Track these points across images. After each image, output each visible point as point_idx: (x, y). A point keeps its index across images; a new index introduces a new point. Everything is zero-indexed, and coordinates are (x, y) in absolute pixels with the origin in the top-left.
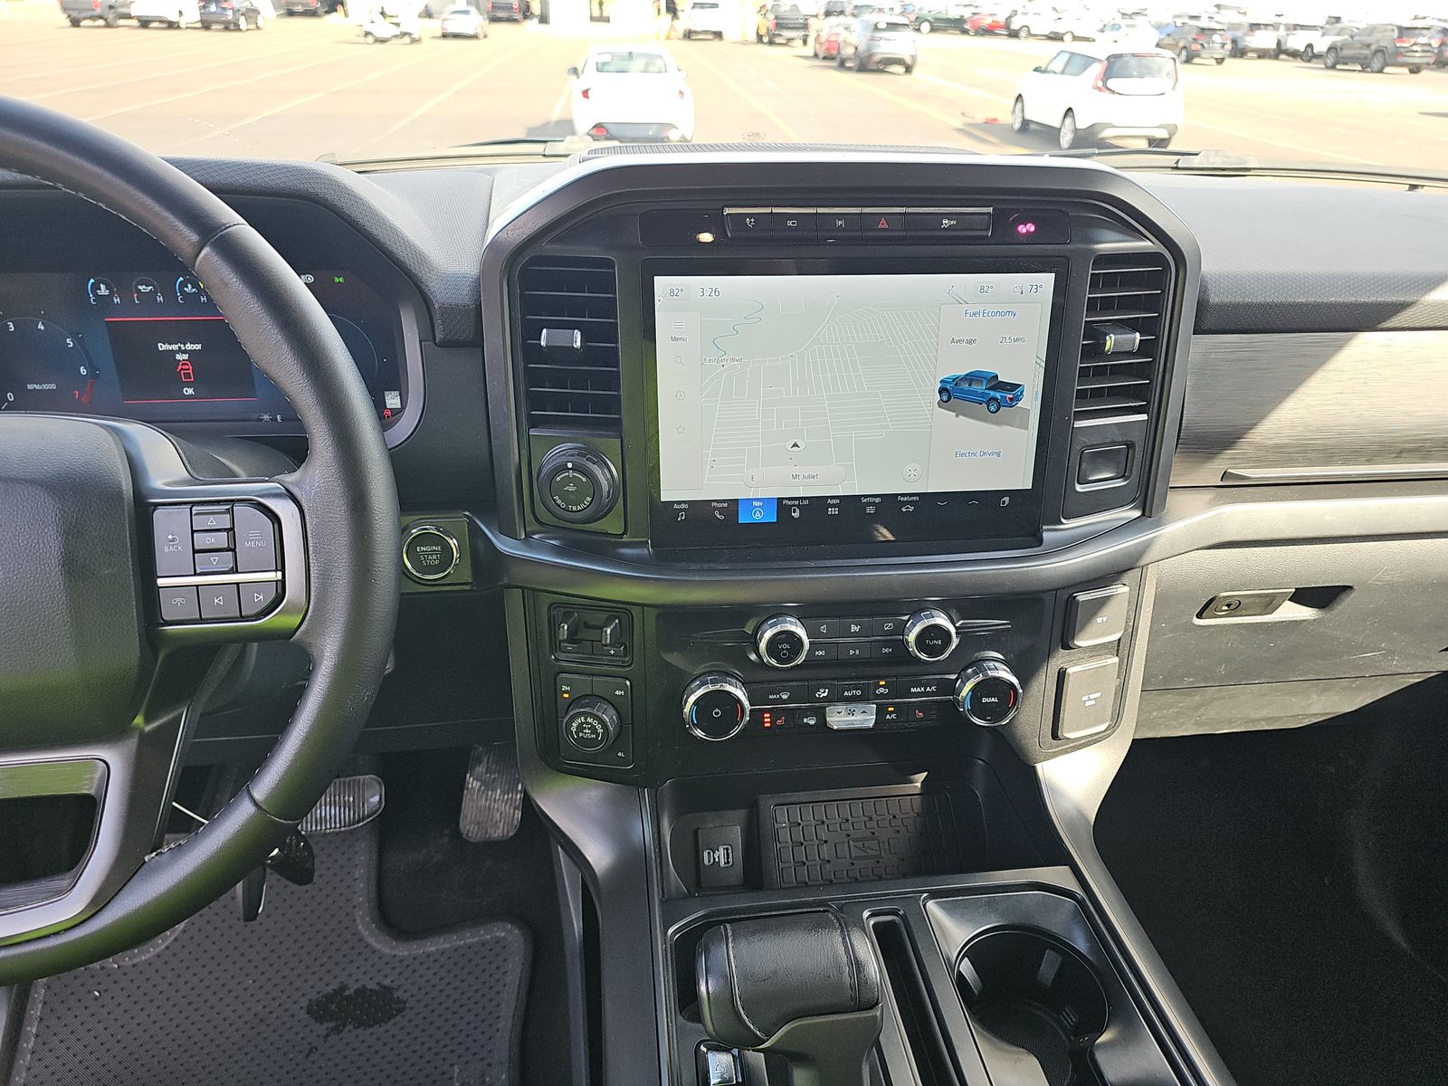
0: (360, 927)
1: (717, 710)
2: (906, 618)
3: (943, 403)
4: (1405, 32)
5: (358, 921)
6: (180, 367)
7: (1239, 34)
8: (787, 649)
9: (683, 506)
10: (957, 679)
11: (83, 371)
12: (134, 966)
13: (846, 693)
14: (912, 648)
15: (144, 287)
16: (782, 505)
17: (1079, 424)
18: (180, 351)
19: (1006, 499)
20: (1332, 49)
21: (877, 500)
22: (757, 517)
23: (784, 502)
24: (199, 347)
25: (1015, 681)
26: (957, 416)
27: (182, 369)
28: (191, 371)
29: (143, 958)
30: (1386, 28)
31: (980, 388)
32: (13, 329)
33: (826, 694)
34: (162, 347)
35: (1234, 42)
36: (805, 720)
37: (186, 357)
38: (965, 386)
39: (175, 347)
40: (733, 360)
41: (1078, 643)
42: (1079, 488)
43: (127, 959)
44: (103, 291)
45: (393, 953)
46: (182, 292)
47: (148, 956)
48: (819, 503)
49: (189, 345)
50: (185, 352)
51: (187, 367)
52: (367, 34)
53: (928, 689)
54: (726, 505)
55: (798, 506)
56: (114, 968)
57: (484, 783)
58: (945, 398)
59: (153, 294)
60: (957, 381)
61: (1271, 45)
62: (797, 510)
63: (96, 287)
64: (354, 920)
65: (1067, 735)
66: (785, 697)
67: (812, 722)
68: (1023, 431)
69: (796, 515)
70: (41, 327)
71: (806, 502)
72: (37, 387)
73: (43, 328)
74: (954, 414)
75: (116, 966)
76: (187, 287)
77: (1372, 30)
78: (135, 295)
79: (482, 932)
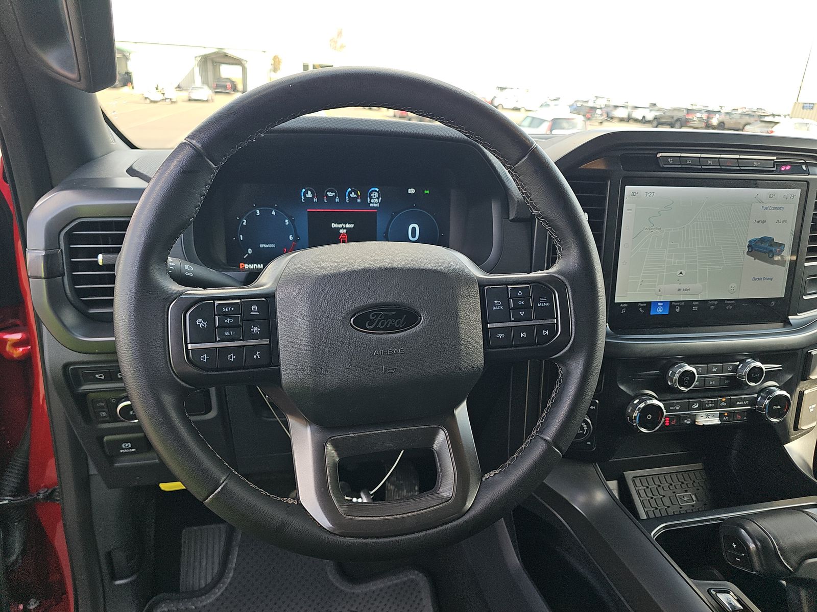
0: (330, 576)
1: (649, 415)
2: (738, 363)
3: (748, 253)
4: (690, 111)
5: (328, 573)
6: (341, 237)
7: (609, 110)
8: (688, 380)
9: (625, 305)
10: (758, 397)
11: (291, 238)
12: (204, 606)
13: (707, 406)
14: (745, 379)
15: (330, 193)
16: (672, 305)
17: (806, 264)
18: (342, 228)
19: (773, 302)
20: (655, 118)
21: (716, 302)
22: (660, 311)
23: (673, 303)
24: (352, 226)
25: (788, 395)
26: (755, 259)
27: (342, 238)
28: (346, 239)
29: (209, 601)
30: (680, 110)
31: (766, 245)
32: (259, 214)
33: (697, 406)
34: (334, 225)
35: (607, 114)
36: (685, 421)
37: (345, 231)
38: (759, 244)
39: (340, 226)
40: (657, 229)
41: (811, 377)
42: (805, 298)
43: (199, 602)
44: (309, 195)
45: (352, 591)
46: (349, 196)
47: (211, 600)
48: (689, 303)
49: (347, 224)
50: (345, 228)
51: (344, 237)
52: (146, 98)
53: (744, 403)
54: (645, 305)
55: (679, 305)
56: (192, 609)
57: (396, 486)
58: (750, 250)
59: (334, 197)
60: (756, 241)
61: (625, 115)
62: (679, 308)
63: (306, 192)
64: (326, 573)
65: (803, 428)
66: (678, 408)
67: (689, 422)
68: (782, 267)
69: (678, 310)
70: (273, 213)
71: (683, 304)
72: (265, 246)
73: (274, 214)
74: (753, 258)
75: (194, 607)
76: (352, 194)
77: (674, 110)
78: (325, 197)
79: (402, 576)
